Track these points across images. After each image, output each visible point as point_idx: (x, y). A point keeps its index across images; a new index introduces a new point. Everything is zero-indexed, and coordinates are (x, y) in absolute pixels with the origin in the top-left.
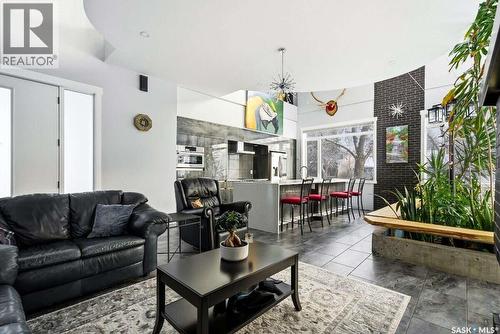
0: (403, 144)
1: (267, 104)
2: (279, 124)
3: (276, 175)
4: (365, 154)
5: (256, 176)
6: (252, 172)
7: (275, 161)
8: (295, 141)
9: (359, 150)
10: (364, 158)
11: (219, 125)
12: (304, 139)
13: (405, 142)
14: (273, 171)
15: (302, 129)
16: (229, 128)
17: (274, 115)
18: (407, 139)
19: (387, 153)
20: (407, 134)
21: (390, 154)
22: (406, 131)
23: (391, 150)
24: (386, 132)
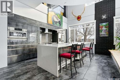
0: (106, 30)
1: (56, 15)
2: (61, 23)
3: (60, 41)
4: (87, 35)
5: (53, 42)
6: (51, 40)
7: (59, 36)
8: (67, 30)
9: (85, 33)
10: (87, 36)
11: (35, 21)
12: (70, 29)
13: (107, 29)
14: (59, 40)
15: (69, 26)
16: (40, 22)
17: (59, 20)
18: (108, 28)
19: (100, 33)
20: (108, 26)
21: (101, 33)
22: (108, 25)
23: (101, 32)
24: (99, 26)
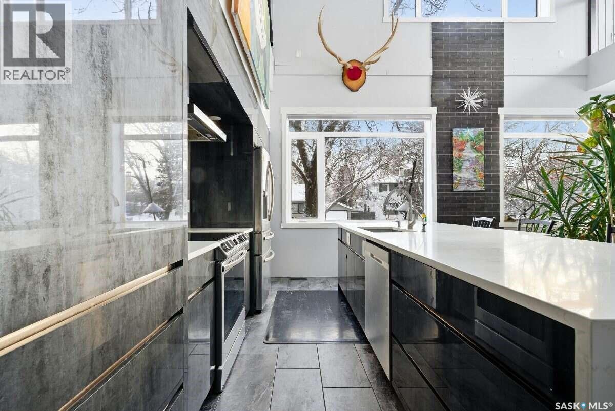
0: (477, 159)
13: (481, 156)
15: (286, 111)
18: (483, 152)
19: (454, 173)
20: (482, 144)
21: (459, 175)
22: (482, 137)
23: (460, 168)
24: (452, 136)
